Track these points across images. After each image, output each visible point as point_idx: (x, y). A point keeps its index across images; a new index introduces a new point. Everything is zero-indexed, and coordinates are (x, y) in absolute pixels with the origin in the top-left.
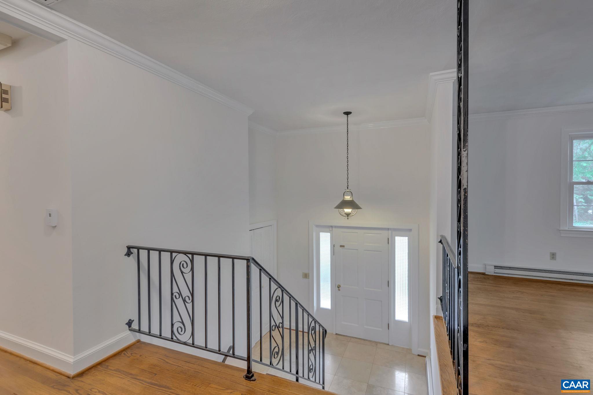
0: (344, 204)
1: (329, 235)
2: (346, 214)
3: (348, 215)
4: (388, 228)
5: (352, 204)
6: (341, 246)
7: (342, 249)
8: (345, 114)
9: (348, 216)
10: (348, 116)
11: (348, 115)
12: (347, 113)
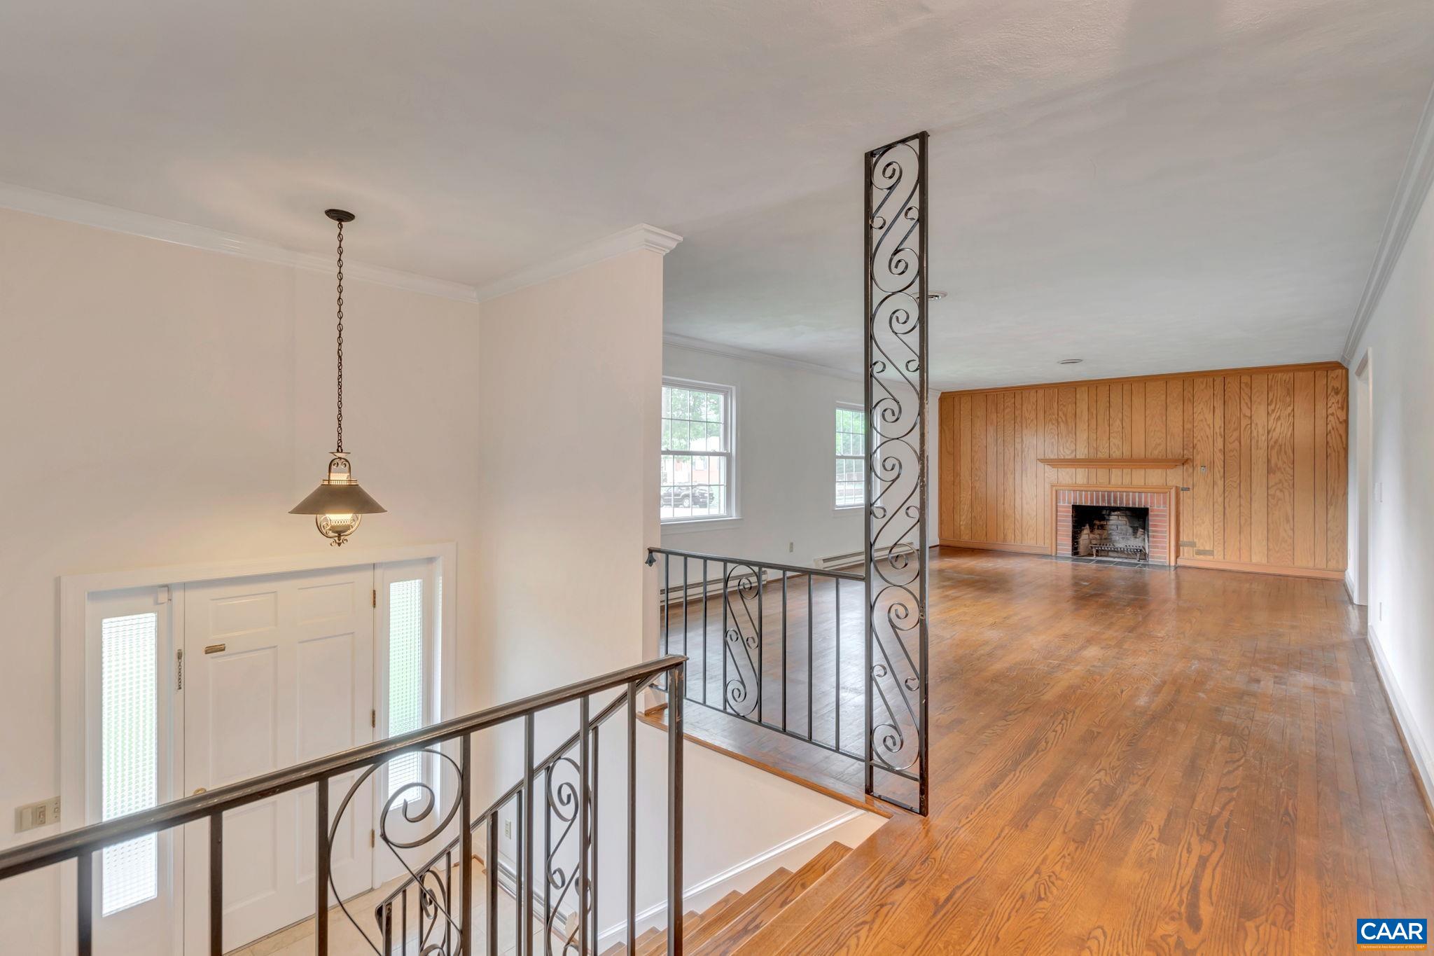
0: (328, 498)
1: (149, 620)
2: (333, 529)
3: (340, 533)
4: (374, 564)
5: (354, 498)
6: (210, 650)
7: (212, 658)
8: (332, 218)
9: (339, 536)
10: (340, 223)
11: (343, 221)
12: (341, 216)
